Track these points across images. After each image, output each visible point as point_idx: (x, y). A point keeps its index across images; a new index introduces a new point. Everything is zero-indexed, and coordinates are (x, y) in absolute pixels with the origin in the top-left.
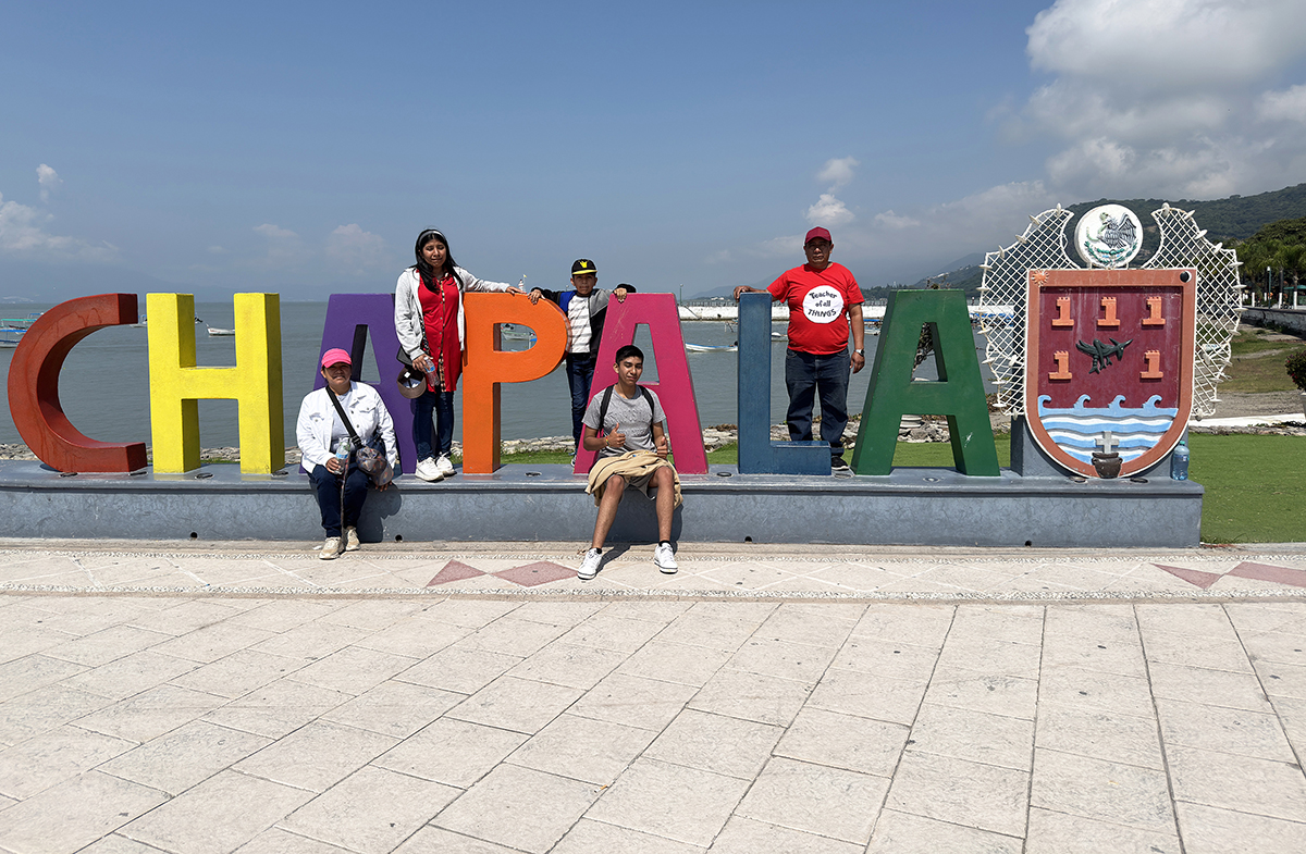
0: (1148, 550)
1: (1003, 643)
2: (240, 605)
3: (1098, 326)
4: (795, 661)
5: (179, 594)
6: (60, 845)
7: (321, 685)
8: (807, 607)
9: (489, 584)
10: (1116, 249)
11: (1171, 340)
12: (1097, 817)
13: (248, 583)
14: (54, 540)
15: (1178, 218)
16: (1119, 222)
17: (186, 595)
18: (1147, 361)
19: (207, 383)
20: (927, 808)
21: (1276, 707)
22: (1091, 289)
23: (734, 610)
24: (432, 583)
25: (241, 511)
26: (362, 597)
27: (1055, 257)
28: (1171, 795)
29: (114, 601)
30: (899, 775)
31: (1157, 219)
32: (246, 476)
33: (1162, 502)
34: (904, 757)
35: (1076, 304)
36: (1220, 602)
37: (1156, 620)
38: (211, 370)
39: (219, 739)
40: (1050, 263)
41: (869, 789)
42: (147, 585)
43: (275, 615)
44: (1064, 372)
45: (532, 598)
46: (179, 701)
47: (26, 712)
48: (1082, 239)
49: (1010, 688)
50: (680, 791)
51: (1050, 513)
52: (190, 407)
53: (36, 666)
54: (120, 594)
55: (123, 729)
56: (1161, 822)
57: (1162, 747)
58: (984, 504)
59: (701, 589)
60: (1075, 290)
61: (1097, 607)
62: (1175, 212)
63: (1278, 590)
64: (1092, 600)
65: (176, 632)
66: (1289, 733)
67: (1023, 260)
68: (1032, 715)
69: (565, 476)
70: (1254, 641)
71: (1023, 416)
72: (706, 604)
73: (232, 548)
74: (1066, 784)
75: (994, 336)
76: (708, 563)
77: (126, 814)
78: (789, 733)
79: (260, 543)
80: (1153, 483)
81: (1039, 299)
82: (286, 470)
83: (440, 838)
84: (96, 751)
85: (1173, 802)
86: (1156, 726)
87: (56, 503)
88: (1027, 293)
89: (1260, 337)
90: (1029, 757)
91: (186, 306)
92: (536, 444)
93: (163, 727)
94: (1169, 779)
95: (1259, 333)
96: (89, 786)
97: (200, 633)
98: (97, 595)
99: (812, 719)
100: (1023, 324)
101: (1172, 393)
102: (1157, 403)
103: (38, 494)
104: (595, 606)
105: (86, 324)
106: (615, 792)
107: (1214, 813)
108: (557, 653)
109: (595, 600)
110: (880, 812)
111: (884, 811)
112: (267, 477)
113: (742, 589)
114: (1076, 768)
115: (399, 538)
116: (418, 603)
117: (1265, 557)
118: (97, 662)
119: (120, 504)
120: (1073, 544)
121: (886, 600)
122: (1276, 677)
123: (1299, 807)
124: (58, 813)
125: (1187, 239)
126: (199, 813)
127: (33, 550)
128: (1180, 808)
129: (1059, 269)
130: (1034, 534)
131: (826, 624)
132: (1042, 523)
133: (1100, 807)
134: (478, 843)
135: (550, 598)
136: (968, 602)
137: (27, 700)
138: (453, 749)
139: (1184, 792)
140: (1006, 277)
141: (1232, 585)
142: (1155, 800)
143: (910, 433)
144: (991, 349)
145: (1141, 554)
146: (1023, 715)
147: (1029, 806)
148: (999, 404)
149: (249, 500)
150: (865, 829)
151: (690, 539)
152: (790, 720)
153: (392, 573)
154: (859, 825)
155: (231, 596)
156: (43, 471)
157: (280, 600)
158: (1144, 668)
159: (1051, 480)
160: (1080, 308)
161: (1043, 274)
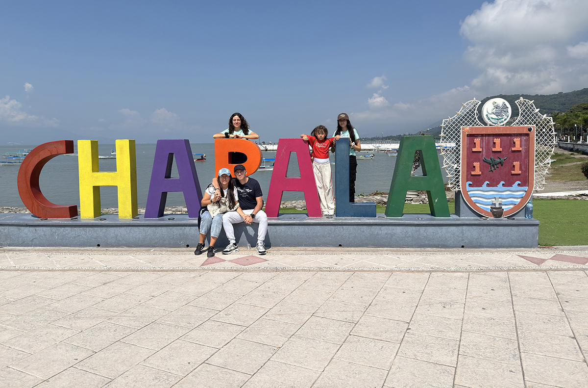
0: (515, 249)
1: (450, 288)
2: (120, 274)
3: (492, 151)
4: (360, 296)
5: (93, 270)
6: (50, 372)
7: (156, 307)
8: (366, 274)
9: (228, 265)
10: (500, 117)
11: (525, 157)
12: (487, 359)
13: (123, 266)
14: (38, 248)
15: (527, 103)
16: (501, 106)
17: (96, 271)
18: (514, 166)
19: (104, 179)
20: (415, 355)
21: (566, 314)
22: (489, 135)
23: (333, 275)
24: (203, 265)
25: (119, 235)
26: (173, 271)
27: (473, 121)
28: (519, 350)
29: (66, 273)
30: (403, 342)
31: (518, 104)
32: (121, 219)
33: (521, 228)
34: (406, 335)
35: (483, 142)
36: (546, 271)
37: (517, 278)
38: (106, 173)
39: (114, 329)
40: (471, 124)
41: (391, 348)
42: (80, 266)
43: (135, 278)
44: (477, 172)
45: (246, 271)
46: (96, 314)
47: (32, 319)
48: (485, 113)
49: (452, 307)
50: (310, 349)
51: (472, 233)
52: (96, 189)
53: (34, 300)
54: (68, 270)
55: (73, 325)
56: (514, 360)
57: (517, 330)
58: (443, 229)
59: (320, 267)
60: (482, 135)
61: (491, 273)
62: (525, 101)
63: (571, 265)
64: (490, 270)
65: (93, 286)
66: (571, 325)
67: (459, 122)
68: (461, 318)
70: (559, 287)
71: (460, 191)
72: (322, 273)
73: (115, 251)
74: (474, 346)
75: (447, 156)
76: (323, 256)
77: (77, 359)
78: (357, 326)
79: (127, 249)
80: (517, 220)
81: (466, 139)
82: (138, 216)
83: (209, 368)
84: (63, 334)
85: (520, 352)
86: (514, 322)
87: (39, 232)
88: (461, 137)
90: (459, 335)
91: (95, 146)
93: (90, 324)
94: (519, 344)
96: (60, 348)
97: (104, 286)
98: (58, 270)
99: (367, 320)
100: (459, 150)
101: (525, 180)
102: (519, 185)
103: (31, 228)
104: (273, 274)
105: (51, 153)
106: (283, 350)
107: (537, 357)
108: (258, 293)
109: (273, 271)
110: (395, 357)
111: (397, 357)
112: (130, 220)
113: (337, 266)
114: (479, 339)
115: (188, 246)
116: (196, 273)
117: (567, 251)
118: (60, 298)
119: (66, 232)
120: (483, 247)
121: (400, 271)
122: (567, 302)
123: (573, 354)
124: (48, 359)
125: (531, 113)
126: (108, 359)
127: (29, 252)
128: (523, 355)
129: (475, 126)
130: (465, 242)
131: (374, 281)
132: (469, 238)
133: (488, 354)
134: (226, 370)
135: (254, 270)
136: (435, 271)
137: (31, 314)
138: (214, 333)
139: (524, 349)
140: (452, 130)
141: (551, 264)
142: (512, 352)
143: (412, 200)
144: (446, 162)
145: (512, 251)
146: (457, 318)
147: (458, 354)
148: (449, 186)
149: (123, 230)
150: (388, 364)
151: (315, 245)
152: (357, 320)
153: (185, 260)
154: (386, 362)
155: (116, 271)
156: (32, 218)
157: (137, 272)
158: (511, 298)
159: (472, 219)
160: (484, 143)
161: (468, 129)
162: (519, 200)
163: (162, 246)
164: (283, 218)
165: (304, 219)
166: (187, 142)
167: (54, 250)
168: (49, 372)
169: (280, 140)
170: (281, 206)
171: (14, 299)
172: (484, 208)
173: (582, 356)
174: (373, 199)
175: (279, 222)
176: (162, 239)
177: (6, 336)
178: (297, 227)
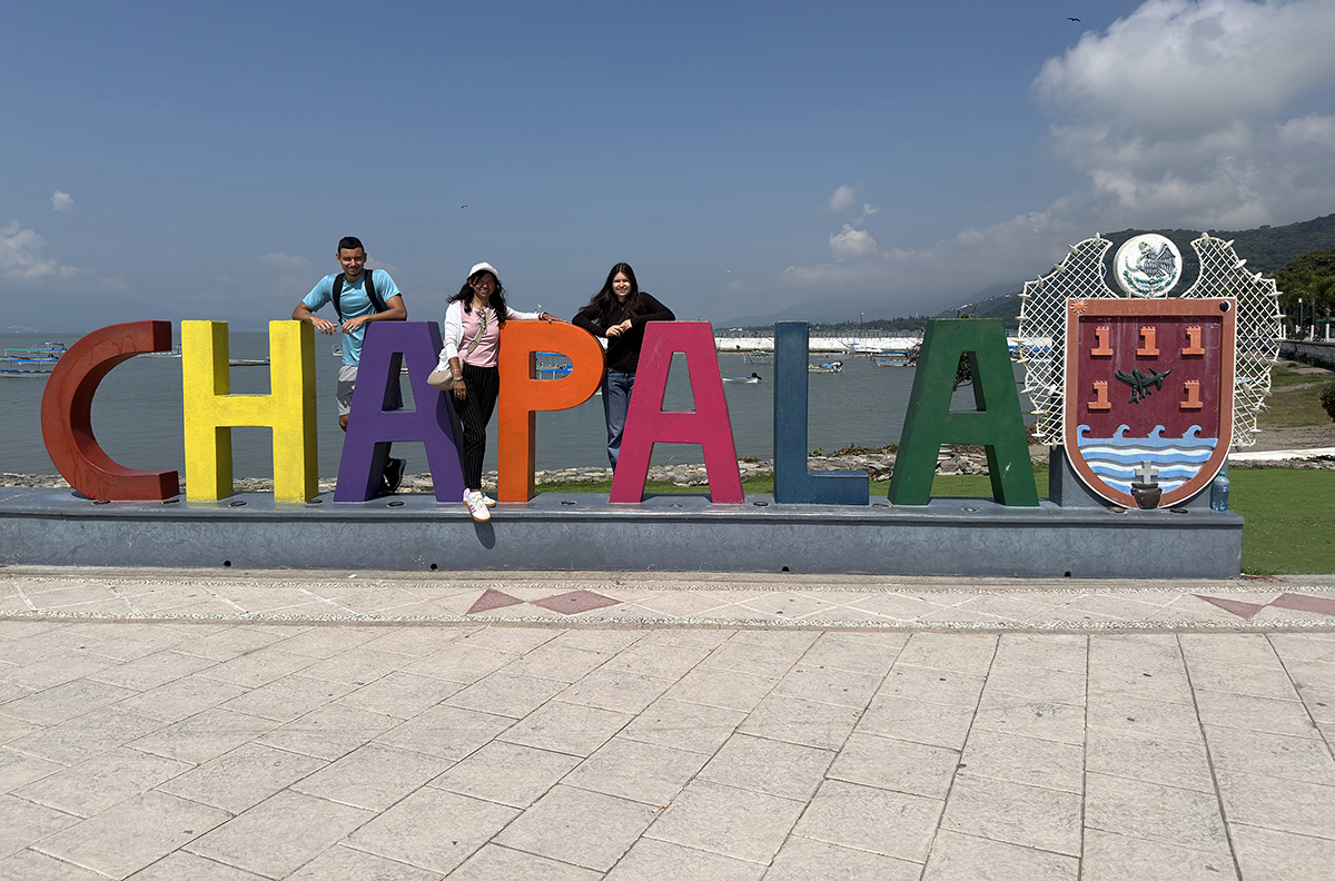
0: (1188, 581)
1: (1048, 671)
2: (282, 632)
3: (1138, 356)
4: (841, 688)
5: (219, 622)
6: (130, 861)
7: (371, 709)
8: (850, 636)
9: (529, 612)
10: (1155, 278)
11: (1212, 371)
12: (1151, 838)
13: (287, 611)
14: (87, 568)
15: (1217, 247)
16: (1158, 251)
17: (225, 622)
18: (1186, 391)
19: (242, 411)
20: (982, 829)
21: (1324, 733)
22: (1130, 319)
23: (776, 638)
24: (471, 611)
25: (276, 540)
26: (403, 624)
27: (1094, 287)
28: (1224, 817)
29: (156, 628)
30: (952, 797)
31: (1196, 249)
32: (279, 504)
33: (1202, 533)
34: (956, 780)
35: (1116, 333)
36: (1264, 632)
37: (1200, 649)
38: (245, 398)
39: (275, 761)
40: (1088, 292)
41: (924, 810)
42: (186, 612)
43: (318, 641)
44: (1103, 402)
45: (573, 625)
46: (230, 724)
47: (81, 734)
48: (1121, 269)
49: (1057, 715)
50: (736, 811)
51: (1091, 543)
52: (223, 434)
53: (84, 690)
54: (160, 621)
55: (178, 750)
56: (1214, 842)
57: (1212, 772)
58: (1023, 535)
59: (742, 618)
60: (1114, 319)
61: (1140, 637)
62: (1214, 242)
63: (1321, 620)
64: (1135, 630)
65: (220, 658)
67: (1062, 289)
68: (1081, 740)
69: (601, 505)
70: (1298, 670)
71: (1062, 446)
72: (748, 632)
73: (267, 576)
74: (1117, 808)
75: (1033, 365)
76: (746, 593)
77: (191, 832)
78: (840, 757)
79: (295, 571)
80: (1193, 514)
81: (1078, 328)
82: (319, 498)
83: (504, 855)
84: (154, 772)
85: (1226, 824)
86: (1205, 751)
87: (89, 531)
88: (1066, 322)
89: (1292, 370)
90: (1081, 781)
91: (220, 334)
92: (561, 475)
93: (218, 749)
94: (1220, 802)
95: (1291, 366)
96: (151, 805)
97: (244, 659)
98: (137, 621)
99: (863, 744)
100: (1062, 353)
101: (1211, 423)
102: (1197, 433)
103: (71, 522)
104: (637, 634)
105: (120, 351)
106: (673, 813)
107: (1267, 835)
108: (603, 678)
109: (636, 628)
110: (936, 832)
111: (940, 831)
112: (301, 505)
113: (783, 618)
114: (1127, 791)
115: (434, 567)
116: (460, 631)
117: (1307, 587)
118: (144, 686)
119: (153, 531)
120: (1114, 575)
121: (928, 629)
122: (1322, 705)
124: (124, 830)
125: (1226, 269)
126: (263, 831)
127: (67, 578)
128: (1233, 830)
129: (1098, 298)
130: (1074, 565)
131: (870, 652)
132: (1082, 554)
133: (1153, 828)
134: (542, 860)
135: (591, 626)
136: (1010, 631)
137: (79, 723)
138: (508, 771)
139: (1235, 814)
140: (1044, 307)
141: (1275, 615)
142: (1207, 822)
144: (1030, 378)
145: (1182, 585)
146: (1072, 741)
147: (1083, 827)
148: (1038, 435)
149: (284, 527)
150: (922, 849)
151: (727, 569)
152: (840, 744)
153: (431, 601)
154: (916, 845)
155: (271, 623)
156: (75, 499)
157: (321, 628)
158: (1191, 696)
159: (1090, 510)
160: (1119, 337)
161: (1082, 303)
162: (1197, 469)
163: (374, 567)
164: (654, 505)
165: (700, 507)
166: (434, 327)
167: (125, 574)
168: (126, 862)
171: (38, 687)
172: (1117, 485)
174: (849, 462)
175: (646, 513)
176: (374, 551)
177: (20, 776)
178: (685, 526)
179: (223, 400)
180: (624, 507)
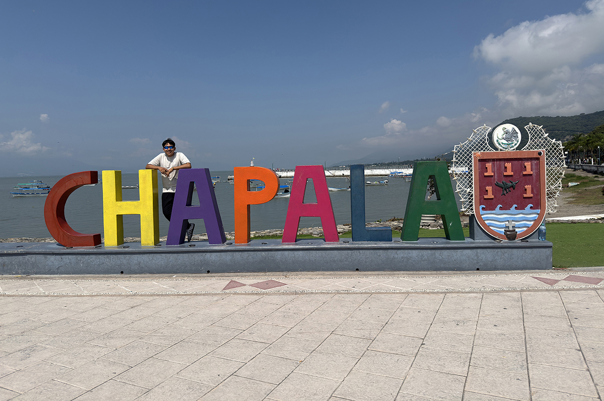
0: (530, 271)
1: (464, 308)
2: (146, 299)
3: (504, 175)
4: (377, 316)
5: (120, 295)
7: (184, 328)
8: (382, 296)
9: (248, 289)
10: (510, 142)
11: (536, 180)
12: (496, 369)
13: (148, 291)
14: (64, 275)
15: (536, 128)
16: (511, 131)
17: (123, 295)
18: (526, 190)
19: (128, 208)
20: (428, 367)
21: (575, 329)
22: (500, 160)
23: (351, 297)
24: (224, 289)
25: (142, 262)
26: (196, 295)
27: (484, 147)
28: (527, 361)
29: (94, 298)
30: (418, 356)
31: (527, 129)
32: (143, 247)
33: (535, 250)
34: (420, 349)
35: (494, 166)
36: (558, 291)
37: (529, 298)
38: (129, 202)
39: (147, 347)
40: (482, 149)
41: (406, 360)
42: (106, 292)
43: (162, 302)
44: (490, 195)
45: (267, 294)
46: (128, 334)
47: (68, 339)
48: (495, 139)
49: (465, 324)
50: (330, 362)
51: (486, 256)
52: (120, 218)
53: (68, 323)
54: (96, 296)
55: (108, 344)
56: (521, 370)
57: (526, 345)
58: (458, 253)
59: (338, 289)
60: (493, 160)
61: (505, 294)
62: (534, 126)
63: (583, 285)
64: (503, 291)
65: (122, 309)
66: (578, 338)
67: (470, 148)
68: (473, 333)
69: (278, 244)
70: (569, 306)
71: (474, 214)
72: (340, 295)
73: (139, 277)
74: (485, 358)
75: (459, 180)
76: (340, 279)
77: (115, 373)
78: (374, 342)
79: (150, 275)
80: (531, 242)
81: (478, 164)
82: (160, 244)
83: (238, 379)
84: (99, 352)
85: (528, 363)
86: (524, 337)
87: (64, 260)
88: (473, 162)
90: (471, 349)
91: (118, 176)
92: (263, 233)
93: (124, 343)
94: (527, 356)
96: (99, 364)
97: (132, 309)
98: (86, 296)
99: (384, 337)
100: (472, 175)
101: (537, 204)
102: (531, 208)
103: (57, 256)
104: (293, 297)
105: (77, 184)
106: (305, 363)
107: (543, 367)
108: (279, 314)
109: (293, 294)
110: (410, 368)
111: (412, 368)
112: (153, 247)
113: (355, 289)
114: (490, 352)
115: (208, 272)
116: (220, 297)
117: (580, 272)
118: (92, 320)
119: (91, 259)
120: (498, 269)
121: (416, 292)
122: (576, 319)
123: (578, 364)
124: (89, 373)
125: (540, 138)
126: (143, 372)
127: (56, 279)
128: (530, 365)
129: (486, 151)
130: (480, 265)
131: (390, 302)
132: (484, 260)
133: (498, 365)
134: (253, 381)
135: (274, 294)
136: (450, 292)
137: (67, 334)
138: (240, 349)
139: (532, 360)
140: (463, 155)
141: (564, 284)
142: (520, 363)
143: (429, 225)
144: (459, 186)
145: (527, 273)
146: (470, 334)
147: (469, 365)
148: (463, 210)
149: (145, 257)
150: (404, 374)
151: (332, 270)
152: (374, 337)
153: (207, 285)
154: (401, 373)
155: (142, 295)
156: (58, 246)
157: (163, 297)
158: (522, 316)
159: (487, 242)
160: (496, 168)
161: (479, 154)
162: (532, 223)
163: (184, 272)
164: (301, 244)
165: (322, 244)
166: (207, 170)
167: (80, 278)
168: (91, 384)
169: (297, 167)
170: (298, 234)
171: (49, 322)
172: (498, 230)
173: (586, 366)
174: (390, 224)
175: (297, 247)
176: (183, 266)
178: (314, 252)
179: (120, 203)
180: (288, 244)
